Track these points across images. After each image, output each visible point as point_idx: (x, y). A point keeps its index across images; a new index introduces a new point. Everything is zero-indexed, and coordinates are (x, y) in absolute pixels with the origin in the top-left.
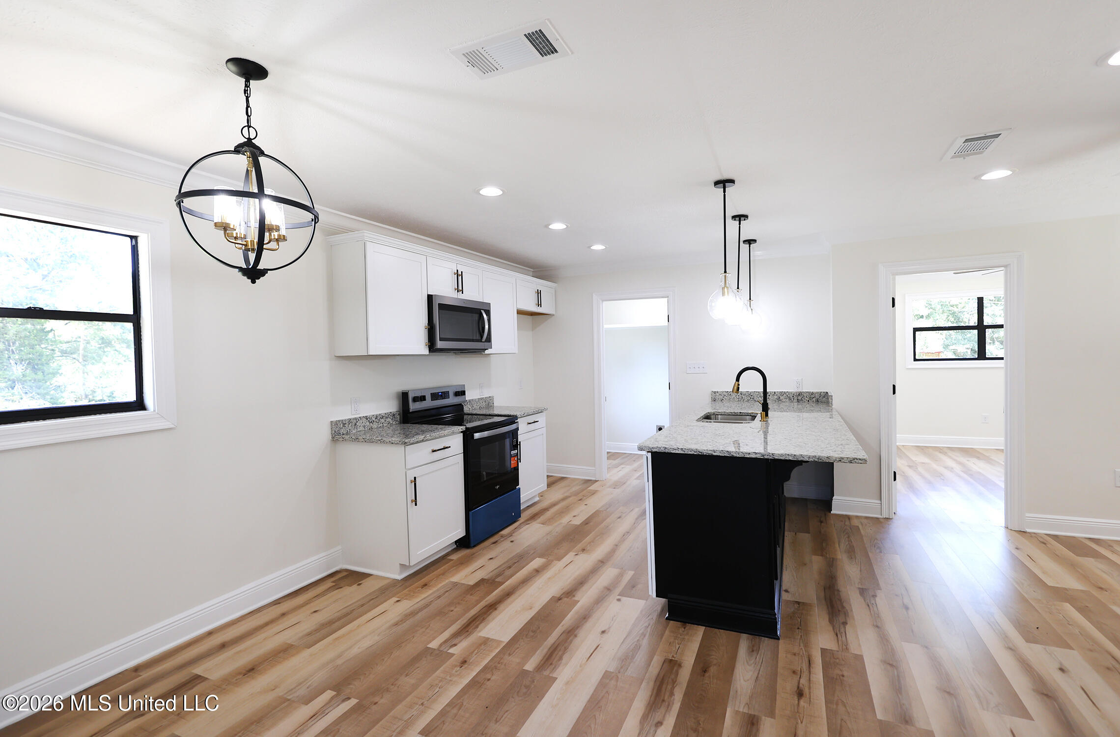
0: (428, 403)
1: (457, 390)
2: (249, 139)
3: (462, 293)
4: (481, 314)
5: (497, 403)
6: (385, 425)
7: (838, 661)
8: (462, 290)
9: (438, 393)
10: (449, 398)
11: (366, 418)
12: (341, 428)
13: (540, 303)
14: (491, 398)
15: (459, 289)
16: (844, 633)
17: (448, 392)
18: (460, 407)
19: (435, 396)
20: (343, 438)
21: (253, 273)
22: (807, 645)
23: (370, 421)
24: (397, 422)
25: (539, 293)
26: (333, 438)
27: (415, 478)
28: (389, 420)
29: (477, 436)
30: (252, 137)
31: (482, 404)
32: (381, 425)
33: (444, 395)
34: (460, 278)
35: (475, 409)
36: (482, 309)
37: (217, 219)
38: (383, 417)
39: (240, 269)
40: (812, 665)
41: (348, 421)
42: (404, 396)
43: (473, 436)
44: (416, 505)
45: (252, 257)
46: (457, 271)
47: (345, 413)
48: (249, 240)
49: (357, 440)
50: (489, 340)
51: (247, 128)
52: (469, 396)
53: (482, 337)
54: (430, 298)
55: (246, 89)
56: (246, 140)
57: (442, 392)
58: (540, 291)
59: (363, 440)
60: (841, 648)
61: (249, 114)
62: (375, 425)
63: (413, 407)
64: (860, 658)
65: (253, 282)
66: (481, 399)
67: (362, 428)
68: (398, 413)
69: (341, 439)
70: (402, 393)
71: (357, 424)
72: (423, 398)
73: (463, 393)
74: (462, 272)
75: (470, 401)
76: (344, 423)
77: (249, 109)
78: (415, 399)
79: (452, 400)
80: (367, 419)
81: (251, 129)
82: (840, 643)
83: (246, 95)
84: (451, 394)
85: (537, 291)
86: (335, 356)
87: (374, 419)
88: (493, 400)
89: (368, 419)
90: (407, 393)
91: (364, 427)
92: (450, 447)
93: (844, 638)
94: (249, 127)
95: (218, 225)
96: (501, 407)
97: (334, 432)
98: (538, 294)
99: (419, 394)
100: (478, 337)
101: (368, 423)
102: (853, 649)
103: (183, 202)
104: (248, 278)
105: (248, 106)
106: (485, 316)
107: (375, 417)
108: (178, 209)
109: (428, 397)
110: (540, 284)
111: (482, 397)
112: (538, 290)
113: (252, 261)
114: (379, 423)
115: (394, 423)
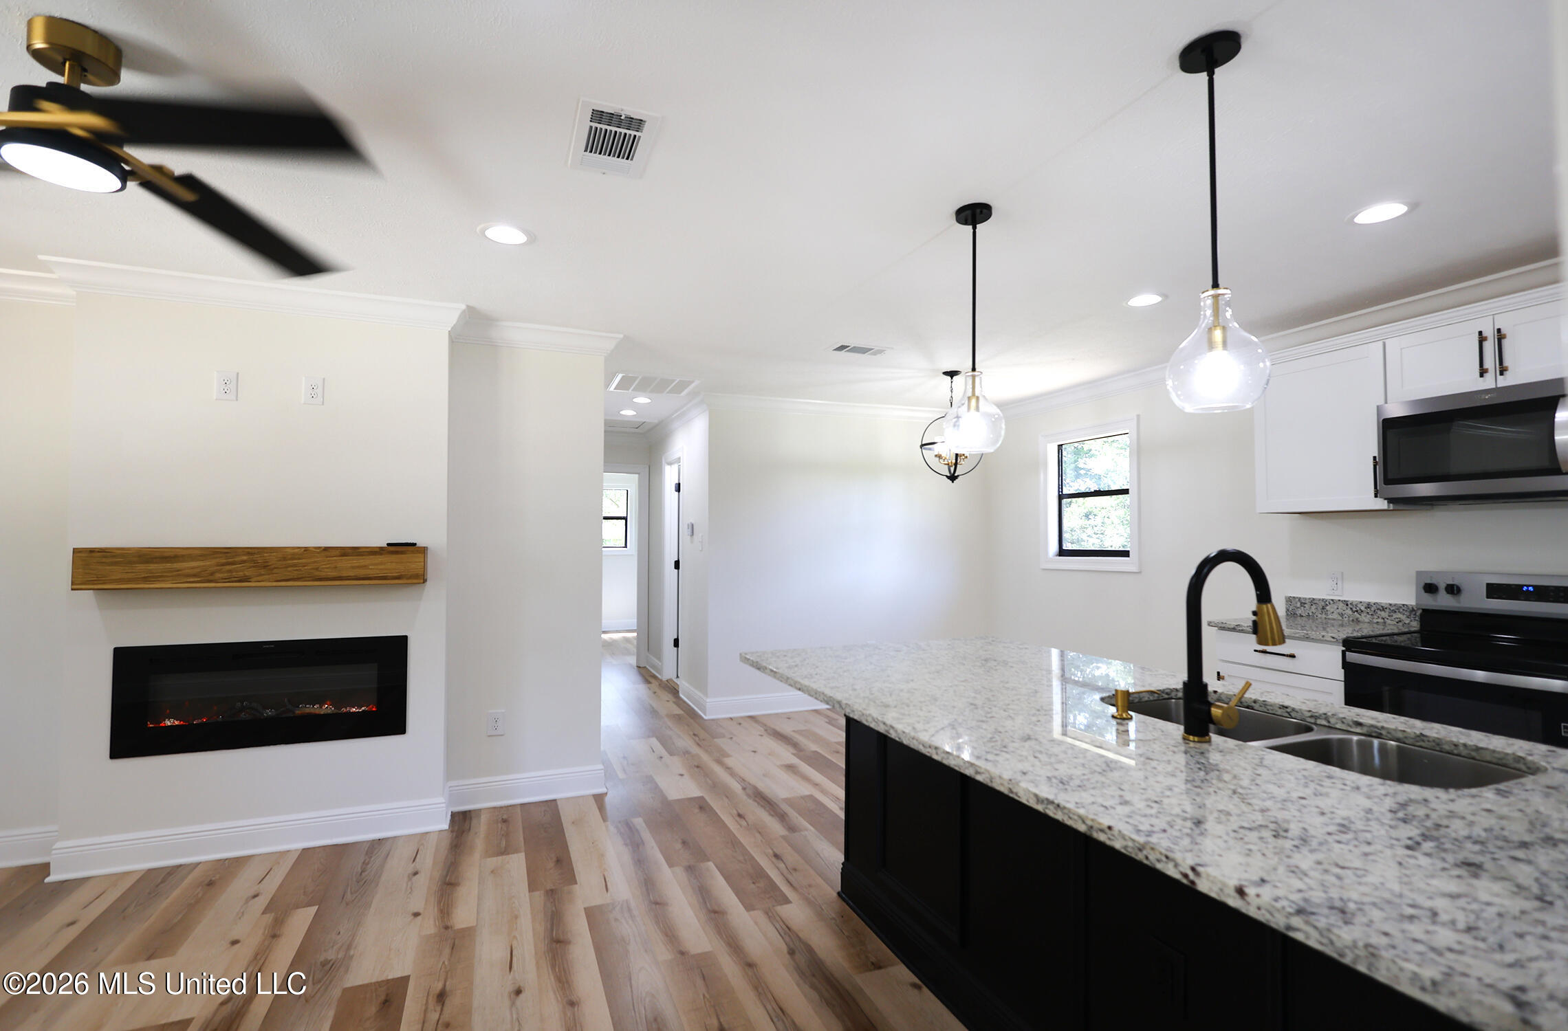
7: (767, 896)
9: (1521, 585)
16: (783, 934)
19: (1502, 592)
21: (953, 478)
22: (809, 902)
23: (1355, 610)
28: (1399, 616)
38: (1383, 608)
40: (786, 882)
45: (952, 469)
60: (772, 910)
64: (749, 907)
65: (953, 482)
72: (1453, 590)
76: (1302, 602)
80: (1348, 605)
82: (778, 918)
89: (1351, 606)
93: (778, 927)
101: (1350, 612)
102: (759, 914)
104: (950, 481)
113: (952, 472)
114: (1375, 617)
115: (1413, 623)
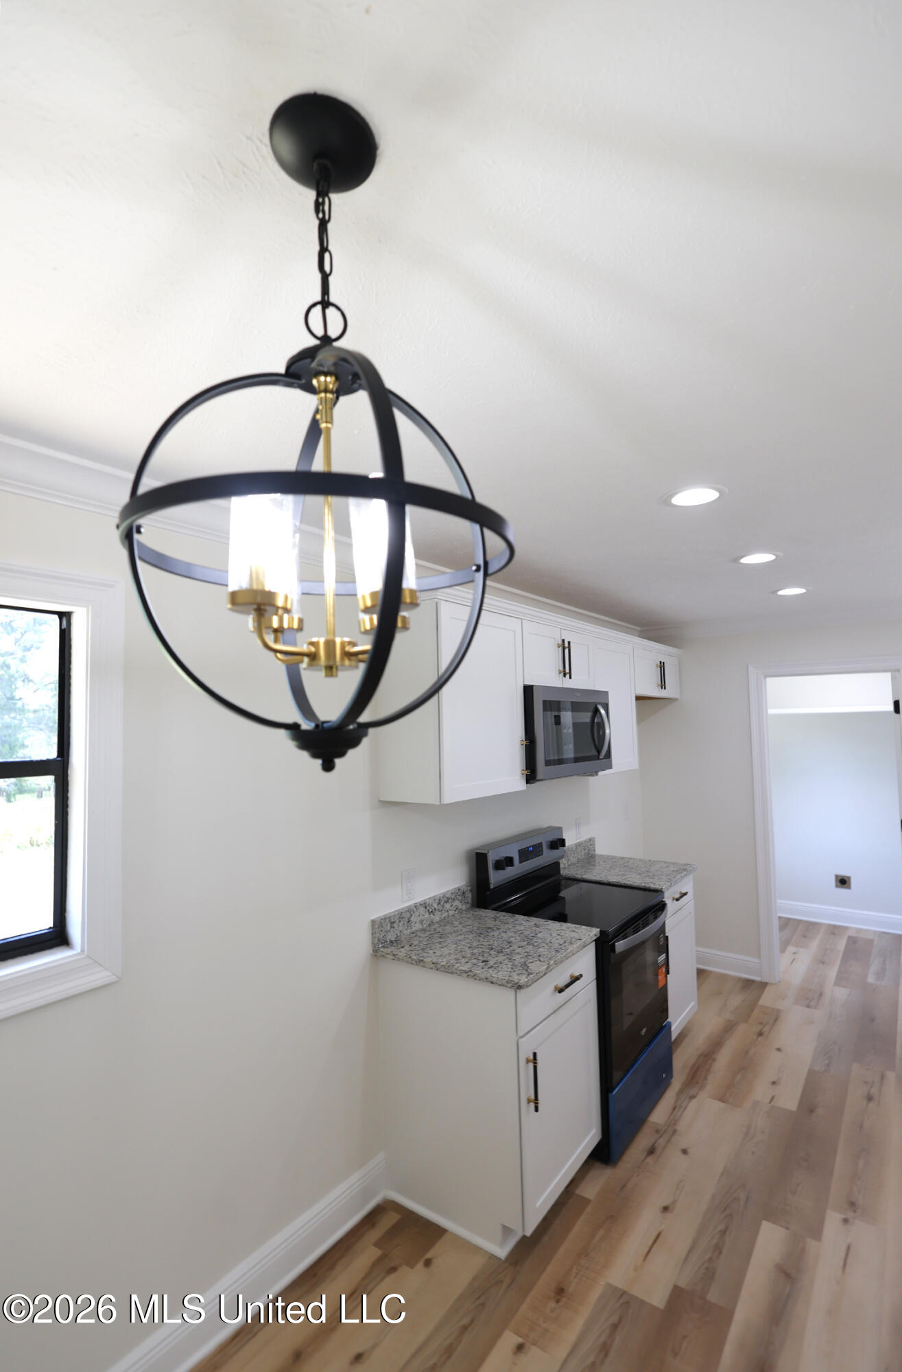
0: (518, 869)
1: (555, 839)
2: (326, 340)
3: (570, 678)
4: (597, 711)
5: (600, 850)
6: (451, 913)
8: (570, 673)
9: (528, 847)
10: (542, 854)
11: (424, 905)
12: (387, 932)
13: (663, 684)
14: (591, 841)
15: (566, 672)
17: (541, 843)
18: (557, 867)
19: (525, 854)
20: (394, 955)
23: (431, 910)
24: (468, 905)
25: (662, 666)
26: (375, 951)
27: (535, 1054)
28: (457, 903)
29: (620, 946)
30: (333, 333)
31: (581, 854)
32: (446, 914)
33: (536, 850)
34: (567, 651)
35: (572, 864)
36: (599, 703)
37: (238, 581)
38: (448, 899)
39: (293, 728)
41: (398, 915)
42: (479, 860)
43: (613, 948)
44: (537, 1110)
46: (563, 640)
47: (392, 902)
48: (322, 641)
49: (422, 964)
50: (608, 755)
51: (319, 307)
52: (568, 845)
54: (528, 691)
55: (321, 200)
56: (317, 342)
57: (533, 846)
59: (432, 966)
61: (327, 268)
62: (436, 917)
63: (496, 878)
65: (328, 766)
66: (580, 844)
67: (418, 926)
68: (470, 889)
69: (390, 957)
70: (477, 853)
71: (412, 919)
72: (509, 861)
73: (561, 842)
74: (569, 643)
75: (569, 855)
76: (391, 921)
77: (327, 256)
78: (497, 864)
79: (548, 856)
80: (426, 908)
81: (331, 311)
83: (321, 215)
84: (545, 847)
86: (379, 801)
87: (436, 906)
88: (594, 845)
89: (428, 908)
90: (485, 853)
91: (421, 922)
92: (581, 976)
94: (325, 303)
95: (240, 599)
96: (612, 860)
97: (376, 941)
98: (661, 668)
99: (502, 855)
100: (594, 753)
103: (139, 531)
104: (315, 755)
105: (323, 249)
106: (603, 712)
107: (437, 901)
108: (124, 553)
109: (516, 858)
110: (657, 651)
111: (582, 839)
114: (443, 911)
115: (464, 907)
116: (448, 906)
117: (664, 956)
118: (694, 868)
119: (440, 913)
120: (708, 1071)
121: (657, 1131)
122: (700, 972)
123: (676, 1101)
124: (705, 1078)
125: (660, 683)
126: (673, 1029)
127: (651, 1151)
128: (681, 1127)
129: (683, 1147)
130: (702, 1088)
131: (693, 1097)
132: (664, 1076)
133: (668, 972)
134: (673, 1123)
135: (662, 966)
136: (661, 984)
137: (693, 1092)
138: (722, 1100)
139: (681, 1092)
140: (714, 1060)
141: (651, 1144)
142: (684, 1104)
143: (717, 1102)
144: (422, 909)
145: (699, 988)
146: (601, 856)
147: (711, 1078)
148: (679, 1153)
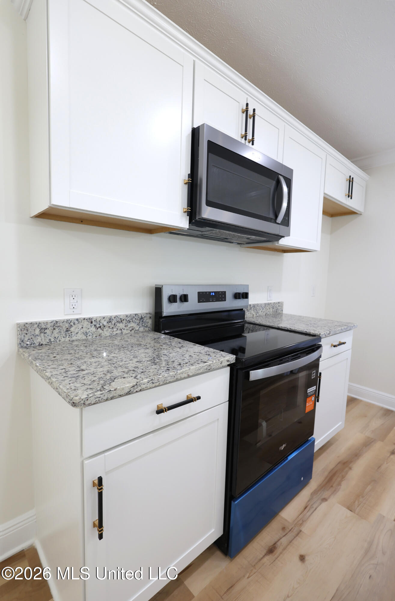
0: (193, 306)
1: (238, 292)
3: (252, 145)
4: (278, 183)
5: (286, 310)
6: (125, 332)
8: (252, 139)
9: (210, 293)
10: (225, 300)
11: (91, 321)
12: (37, 335)
13: (350, 195)
14: (280, 304)
15: (249, 139)
17: (225, 292)
18: (241, 312)
19: (203, 297)
23: (98, 326)
24: (147, 329)
25: (351, 181)
26: (18, 350)
28: (132, 324)
29: (257, 374)
31: (269, 310)
32: (119, 332)
33: (220, 296)
34: (250, 121)
35: (260, 316)
36: (280, 175)
38: (122, 320)
41: (52, 324)
42: (157, 292)
43: (248, 375)
44: (101, 537)
46: (247, 105)
50: (286, 222)
52: (252, 300)
53: (276, 216)
54: (195, 133)
57: (215, 292)
58: (353, 178)
62: (106, 333)
63: (169, 309)
66: (269, 304)
67: (81, 336)
68: (149, 316)
69: (38, 352)
70: (156, 288)
71: (72, 329)
72: (184, 298)
73: (245, 296)
74: (254, 110)
75: (254, 306)
76: (42, 328)
78: (172, 299)
79: (230, 304)
80: (92, 323)
84: (229, 296)
85: (349, 178)
86: (30, 217)
87: (105, 324)
88: (282, 307)
89: (94, 323)
90: (161, 288)
91: (86, 334)
92: (199, 398)
96: (292, 317)
97: (19, 342)
99: (179, 292)
101: (93, 329)
106: (284, 185)
107: (107, 320)
109: (193, 298)
110: (353, 170)
111: (269, 302)
112: (350, 176)
114: (115, 329)
115: (142, 329)
116: (121, 326)
117: (314, 388)
118: (354, 326)
119: (110, 330)
120: (343, 477)
121: (284, 529)
122: (351, 401)
123: (309, 501)
124: (339, 484)
125: (348, 193)
126: (316, 444)
127: (271, 550)
128: (305, 529)
129: (302, 553)
130: (335, 492)
131: (325, 500)
132: (302, 479)
133: (317, 399)
134: (301, 522)
135: (311, 396)
136: (308, 410)
137: (326, 494)
138: (350, 509)
139: (314, 493)
140: (350, 468)
141: (272, 543)
142: (315, 506)
143: (345, 508)
144: (86, 324)
145: (347, 412)
146: (286, 314)
147: (344, 485)
148: (297, 559)
